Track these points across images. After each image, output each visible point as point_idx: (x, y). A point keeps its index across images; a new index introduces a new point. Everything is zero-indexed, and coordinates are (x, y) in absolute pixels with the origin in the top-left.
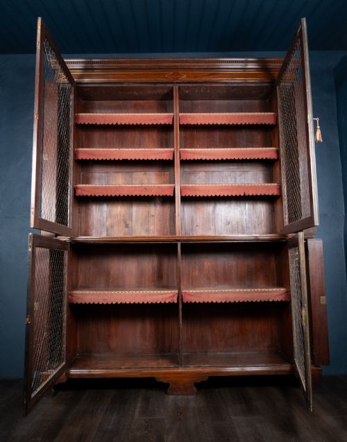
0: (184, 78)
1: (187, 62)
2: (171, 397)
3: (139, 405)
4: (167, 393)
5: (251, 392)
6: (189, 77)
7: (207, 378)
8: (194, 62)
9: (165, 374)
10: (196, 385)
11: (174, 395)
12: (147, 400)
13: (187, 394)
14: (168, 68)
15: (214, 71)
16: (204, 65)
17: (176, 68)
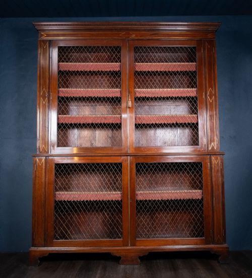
0: (133, 36)
1: (135, 25)
2: (122, 266)
3: (99, 272)
4: (119, 263)
5: (179, 262)
6: (136, 36)
7: (148, 253)
8: (141, 25)
9: (118, 250)
10: (140, 258)
11: (125, 264)
12: (105, 269)
13: (133, 265)
14: (122, 30)
15: (155, 32)
16: (148, 27)
17: (127, 29)
